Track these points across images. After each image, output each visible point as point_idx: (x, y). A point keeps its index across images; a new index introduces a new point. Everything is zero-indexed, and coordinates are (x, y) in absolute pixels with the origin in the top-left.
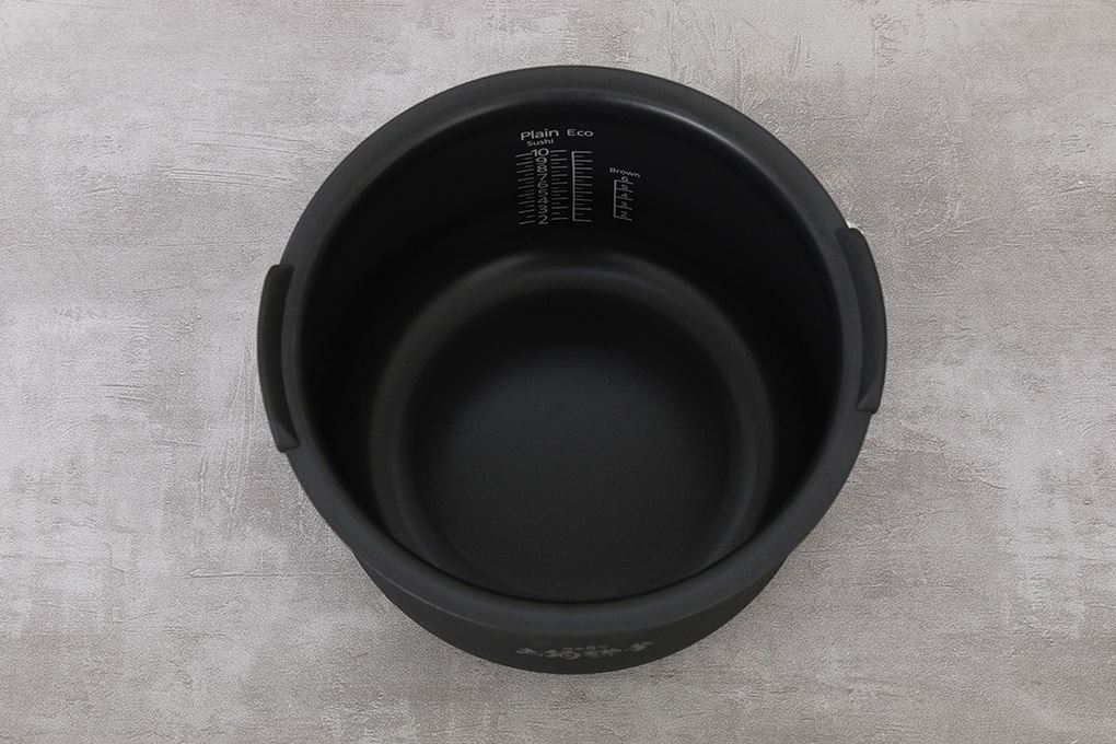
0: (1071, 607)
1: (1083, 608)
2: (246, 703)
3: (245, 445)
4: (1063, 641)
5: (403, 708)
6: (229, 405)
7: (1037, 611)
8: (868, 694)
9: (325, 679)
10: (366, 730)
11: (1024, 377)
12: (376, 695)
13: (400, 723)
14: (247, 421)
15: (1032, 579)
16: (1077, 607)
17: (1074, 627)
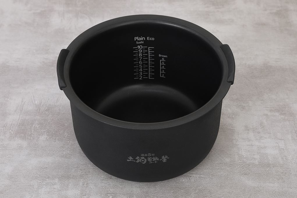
0: (255, 156)
1: (259, 157)
2: (9, 180)
3: (19, 120)
4: (253, 165)
5: (57, 180)
6: (15, 111)
7: (245, 158)
8: (196, 177)
9: (34, 174)
10: (44, 186)
11: (239, 106)
12: (49, 178)
13: (55, 184)
14: (20, 115)
15: (244, 150)
16: (257, 157)
17: (257, 161)
